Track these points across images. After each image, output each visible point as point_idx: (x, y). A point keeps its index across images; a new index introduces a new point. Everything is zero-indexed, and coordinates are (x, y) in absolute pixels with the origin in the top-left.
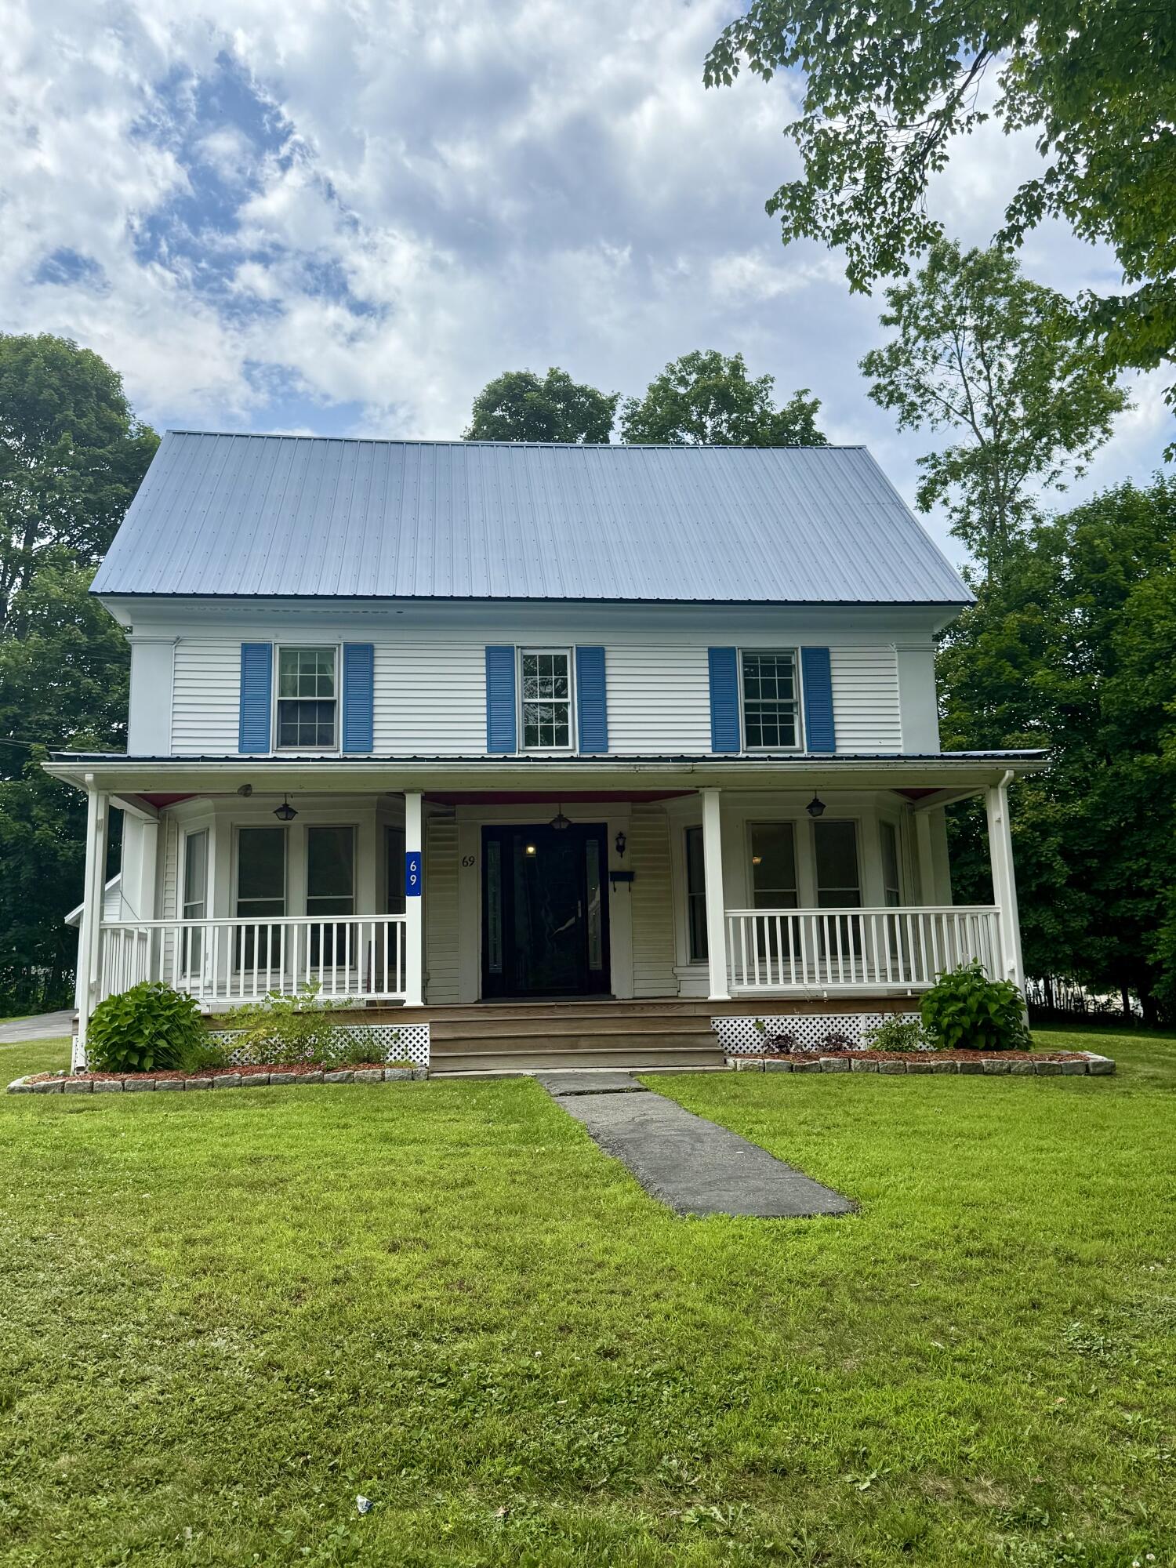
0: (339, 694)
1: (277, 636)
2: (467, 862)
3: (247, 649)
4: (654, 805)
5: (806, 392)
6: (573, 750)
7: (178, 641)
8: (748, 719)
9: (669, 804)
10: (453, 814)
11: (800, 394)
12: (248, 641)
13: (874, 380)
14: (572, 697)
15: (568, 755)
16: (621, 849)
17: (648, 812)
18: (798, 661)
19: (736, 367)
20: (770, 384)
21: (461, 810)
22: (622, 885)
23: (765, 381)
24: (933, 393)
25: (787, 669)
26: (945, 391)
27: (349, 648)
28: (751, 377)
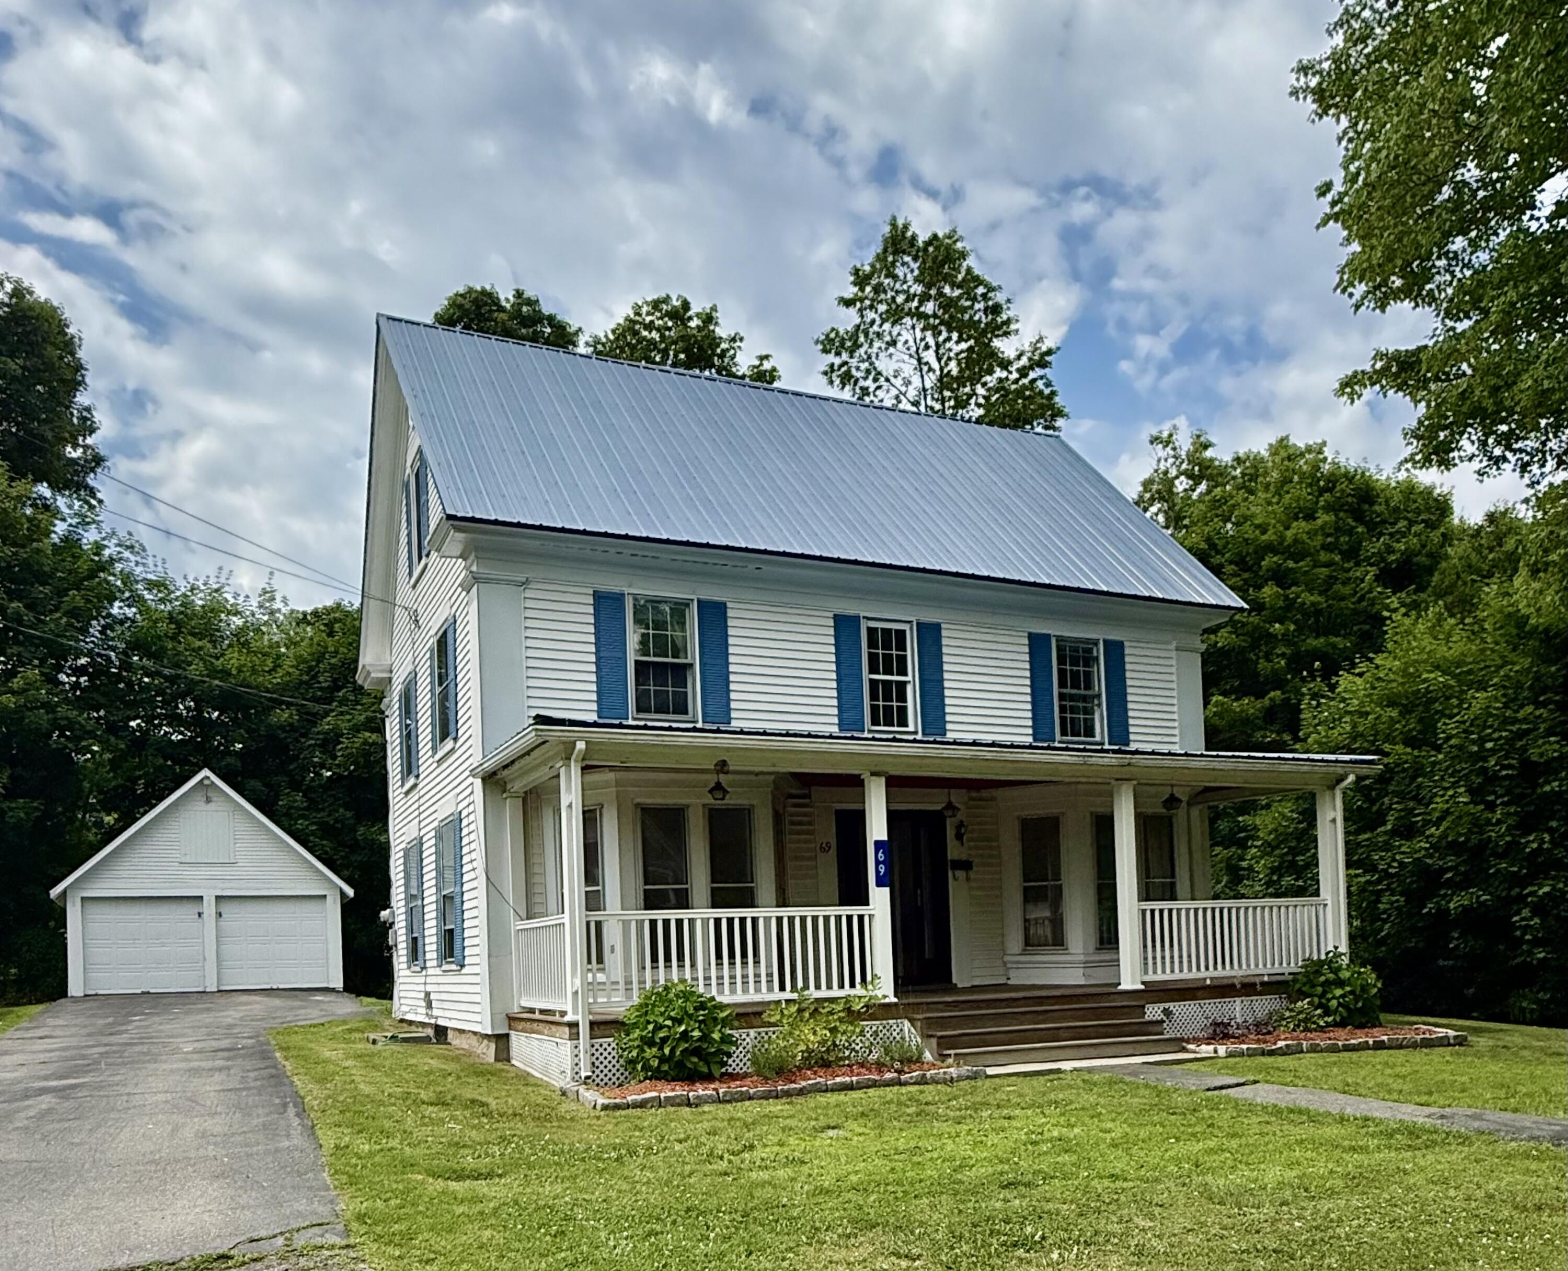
0: (694, 655)
1: (630, 586)
2: (825, 849)
3: (599, 597)
4: (985, 793)
5: (767, 357)
6: (916, 733)
7: (525, 584)
8: (1062, 709)
9: (999, 793)
10: (808, 796)
11: (763, 358)
12: (602, 588)
13: (831, 358)
14: (912, 677)
15: (911, 737)
16: (959, 837)
17: (981, 799)
18: (1100, 652)
19: (708, 319)
20: (738, 344)
21: (816, 791)
22: (961, 874)
23: (733, 340)
24: (887, 380)
25: (1090, 660)
26: (899, 378)
27: (703, 605)
28: (723, 331)
